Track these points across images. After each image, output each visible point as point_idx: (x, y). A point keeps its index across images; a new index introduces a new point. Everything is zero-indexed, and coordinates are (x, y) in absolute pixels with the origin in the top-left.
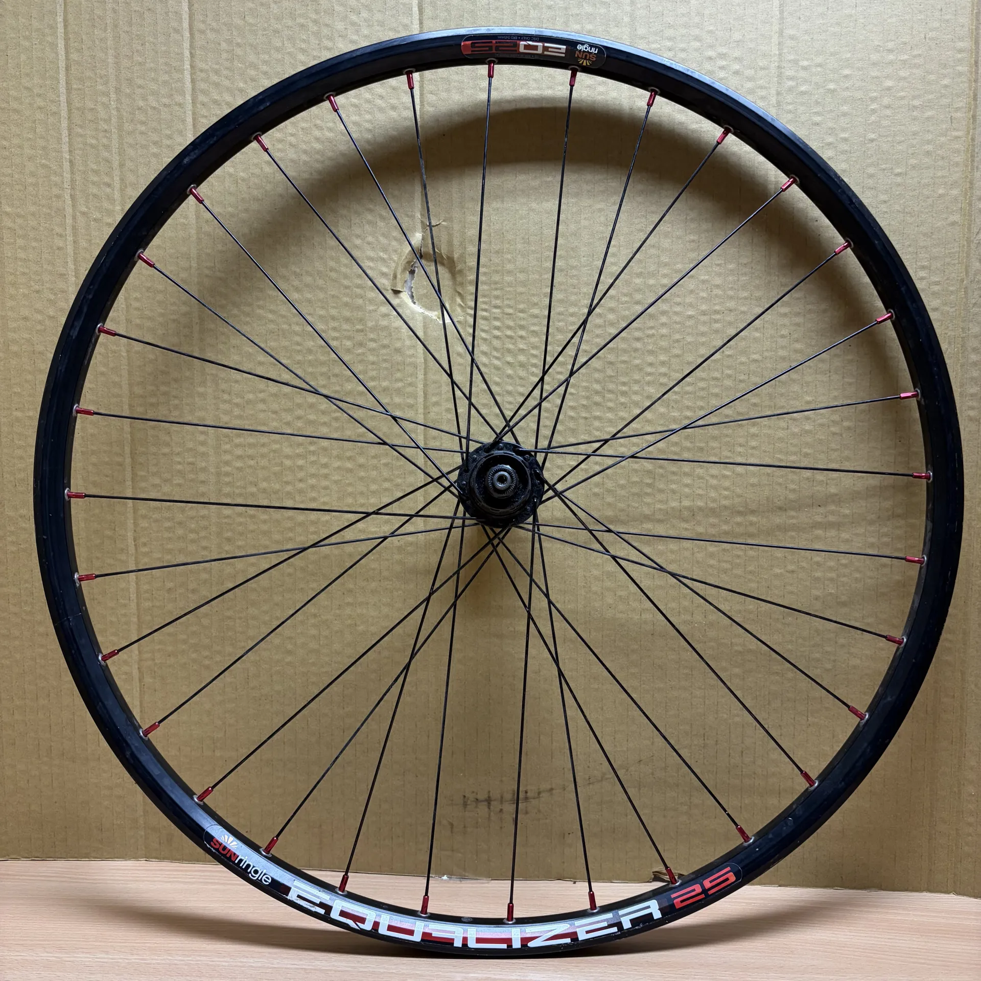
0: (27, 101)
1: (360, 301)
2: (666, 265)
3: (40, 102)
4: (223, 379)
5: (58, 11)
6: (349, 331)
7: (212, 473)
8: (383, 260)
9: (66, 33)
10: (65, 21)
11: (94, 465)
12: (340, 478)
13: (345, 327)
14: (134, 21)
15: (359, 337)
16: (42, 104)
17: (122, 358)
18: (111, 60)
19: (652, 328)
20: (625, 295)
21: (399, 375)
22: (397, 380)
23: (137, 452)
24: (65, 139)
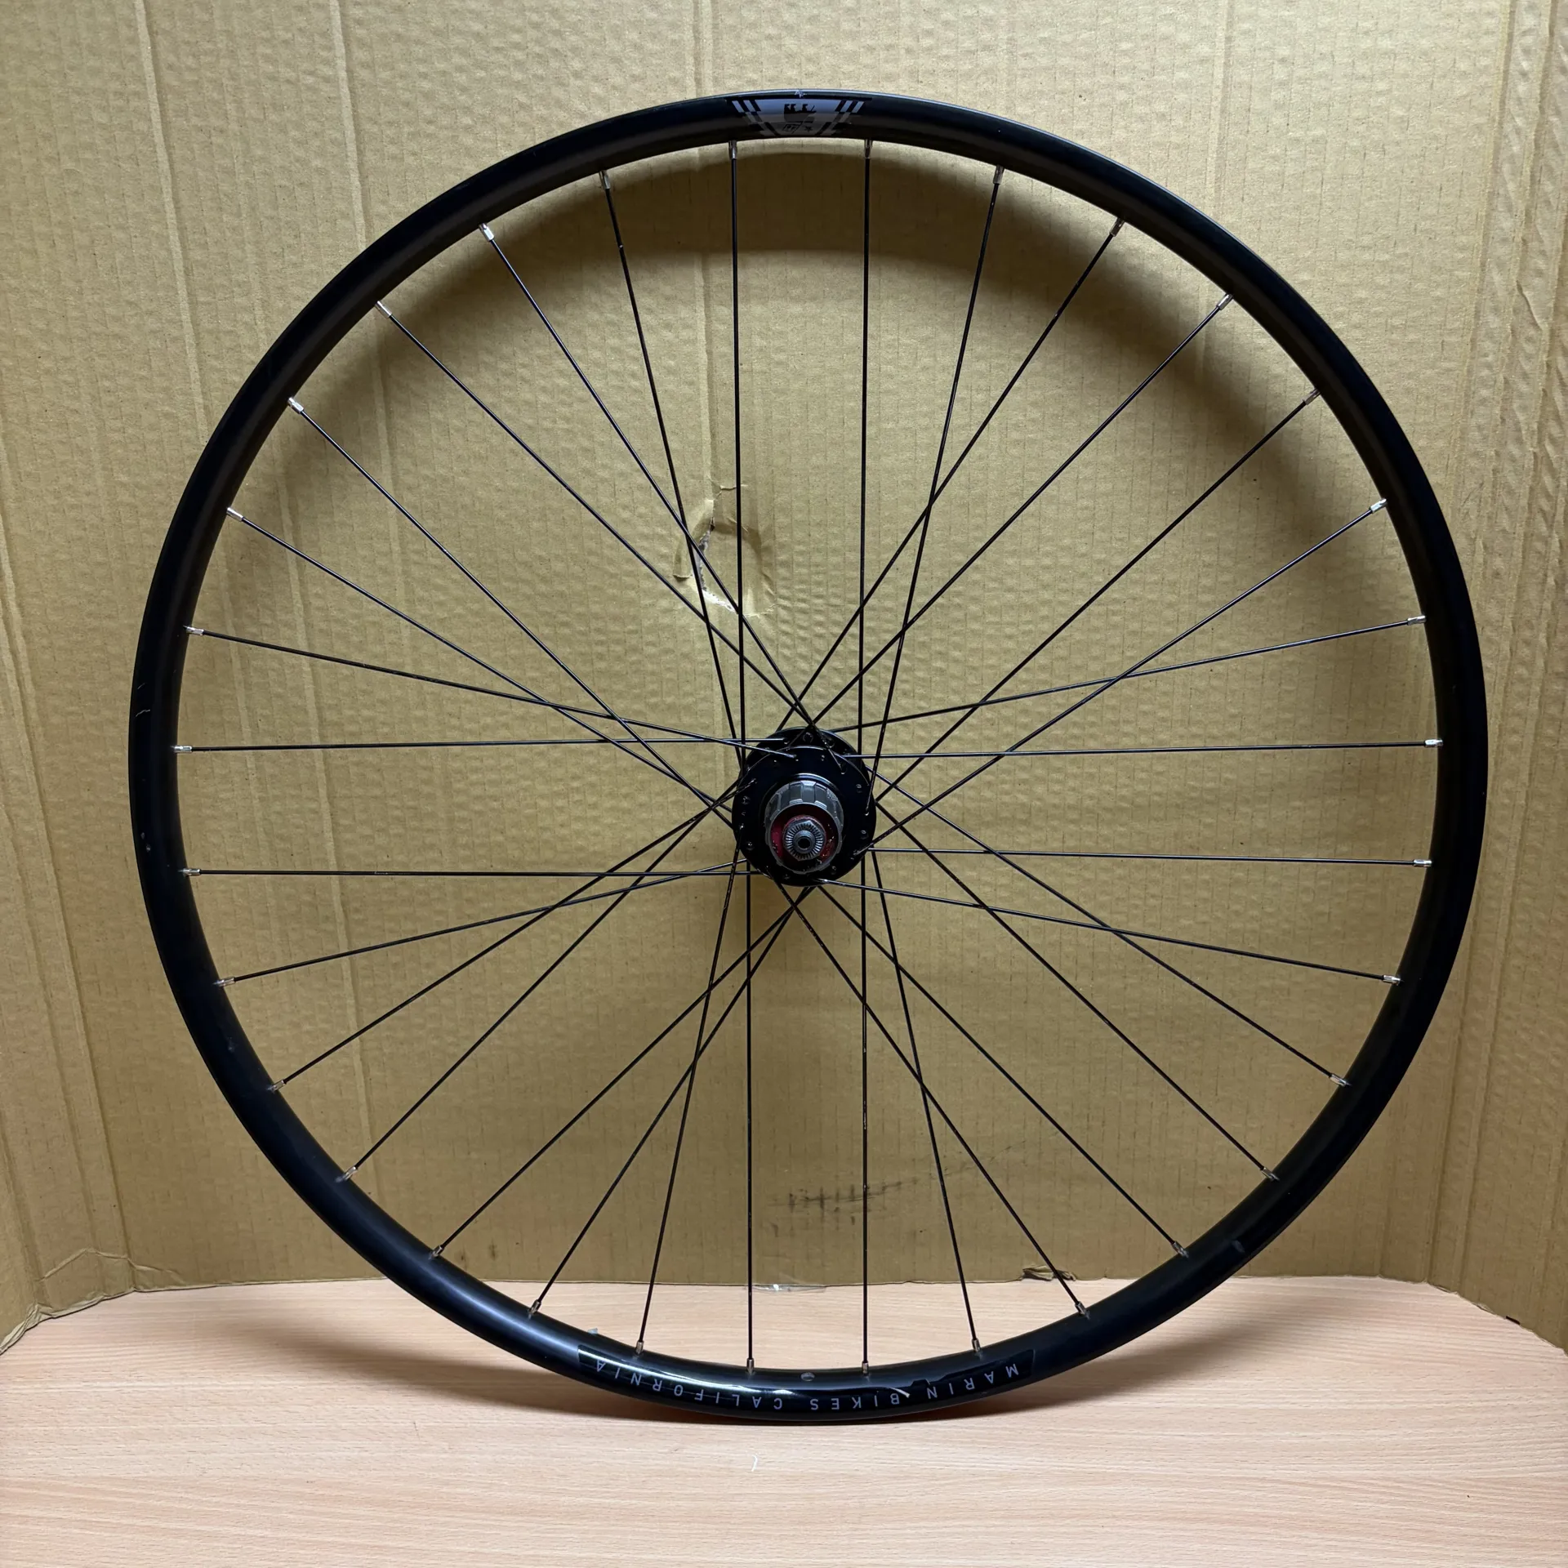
0: (132, 322)
1: (632, 594)
2: (1048, 541)
3: (151, 323)
4: (449, 699)
5: (164, 186)
6: (616, 632)
7: (442, 819)
8: (661, 537)
9: (180, 220)
10: (176, 200)
11: (279, 813)
12: (614, 821)
13: (613, 627)
14: (281, 201)
15: (633, 640)
16: (155, 326)
17: (304, 675)
18: (252, 260)
19: (1029, 622)
20: (994, 580)
21: (688, 688)
22: (686, 694)
23: (338, 795)
24: (195, 375)
